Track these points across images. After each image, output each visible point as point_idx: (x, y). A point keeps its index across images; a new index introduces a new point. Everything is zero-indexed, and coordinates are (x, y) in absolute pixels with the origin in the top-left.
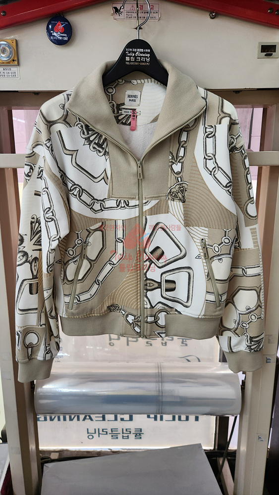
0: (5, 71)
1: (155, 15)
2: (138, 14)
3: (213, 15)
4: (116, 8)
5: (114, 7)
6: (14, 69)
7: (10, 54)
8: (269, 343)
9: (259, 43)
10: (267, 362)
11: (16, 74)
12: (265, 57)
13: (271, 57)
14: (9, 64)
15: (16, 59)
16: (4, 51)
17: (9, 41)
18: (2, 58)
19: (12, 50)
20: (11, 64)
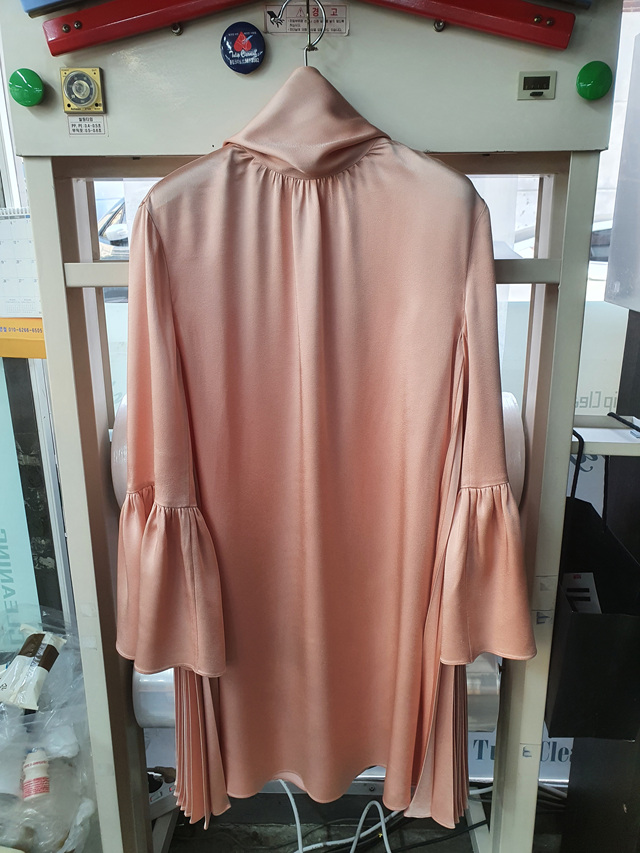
0: (83, 123)
1: (339, 25)
2: (309, 23)
3: (439, 26)
4: (272, 14)
5: (269, 12)
6: (97, 120)
7: (91, 93)
8: (541, 590)
9: (521, 73)
10: (538, 623)
11: (102, 128)
12: (532, 98)
13: (540, 97)
14: (89, 111)
15: (101, 102)
16: (80, 90)
17: (88, 72)
18: (76, 101)
19: (93, 86)
20: (93, 110)
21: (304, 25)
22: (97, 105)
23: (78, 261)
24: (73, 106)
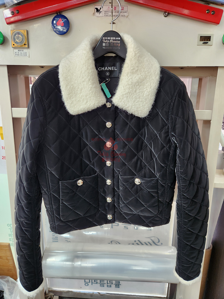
0: (19, 52)
3: (166, 15)
4: (97, 9)
5: (95, 8)
7: (23, 40)
11: (27, 54)
12: (203, 44)
13: (207, 44)
14: (22, 47)
17: (22, 31)
18: (17, 43)
21: (111, 14)
22: (25, 45)
24: (15, 45)
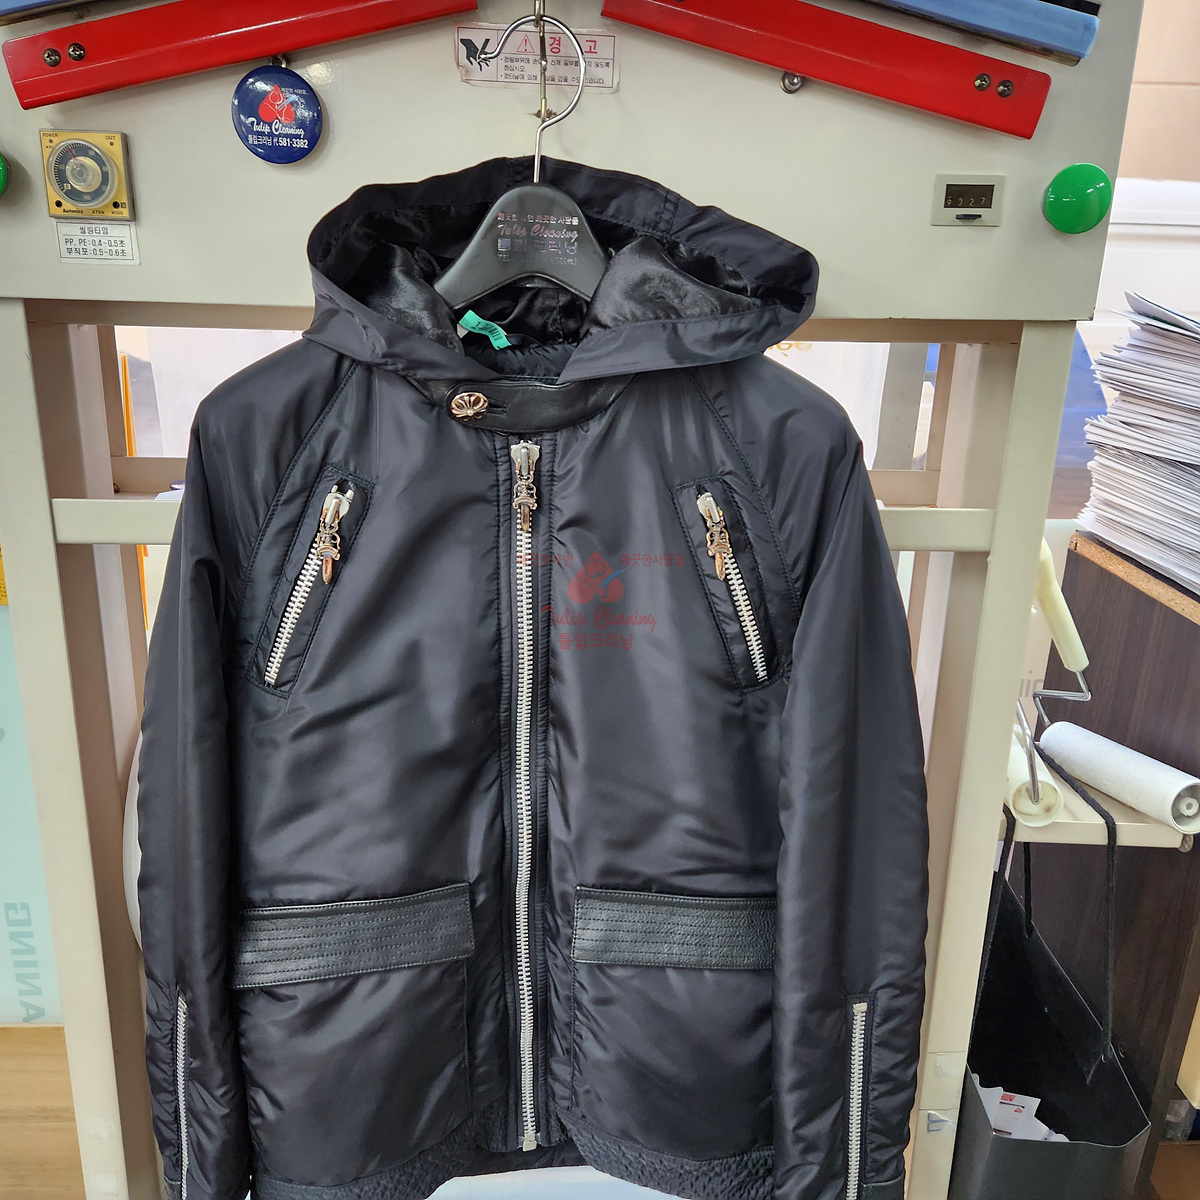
0: (88, 238)
1: (602, 72)
3: (793, 84)
4: (467, 43)
5: (462, 40)
6: (117, 231)
7: (105, 183)
10: (929, 1130)
11: (128, 249)
12: (959, 222)
13: (977, 222)
14: (101, 216)
15: (124, 199)
16: (82, 175)
17: (97, 140)
18: (74, 194)
19: (108, 168)
20: (109, 214)
22: (116, 205)
23: (82, 495)
24: (67, 205)
